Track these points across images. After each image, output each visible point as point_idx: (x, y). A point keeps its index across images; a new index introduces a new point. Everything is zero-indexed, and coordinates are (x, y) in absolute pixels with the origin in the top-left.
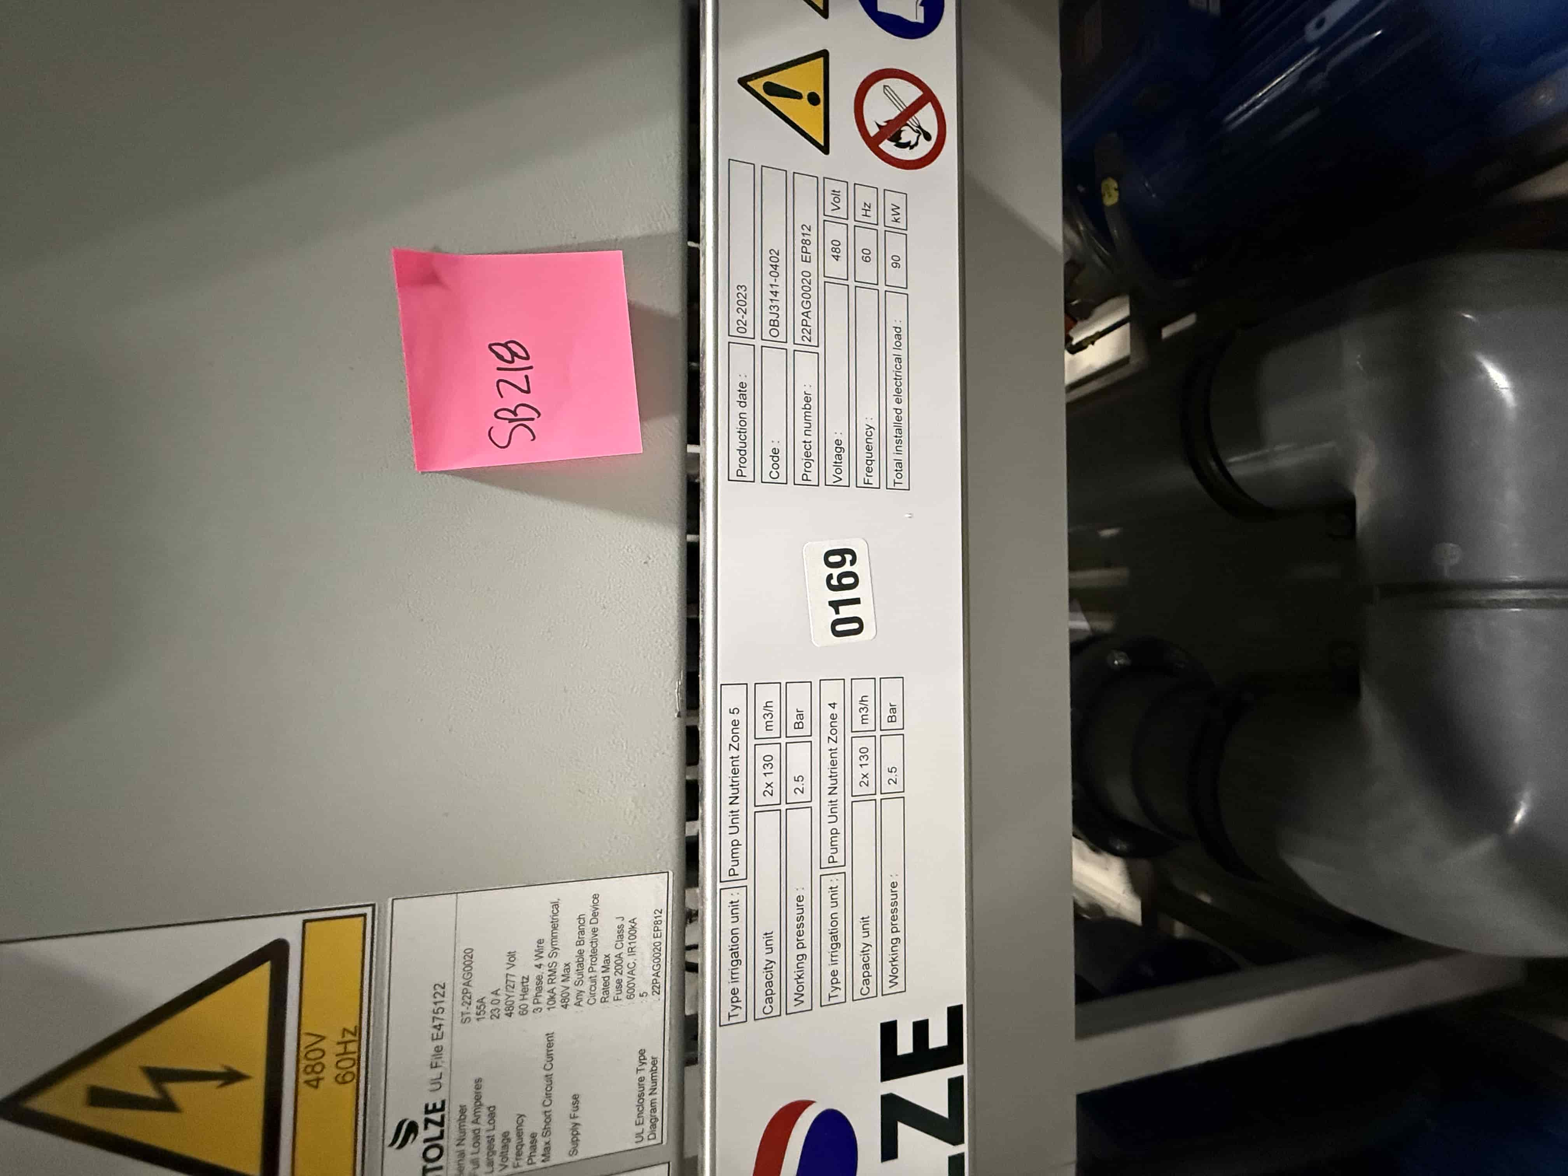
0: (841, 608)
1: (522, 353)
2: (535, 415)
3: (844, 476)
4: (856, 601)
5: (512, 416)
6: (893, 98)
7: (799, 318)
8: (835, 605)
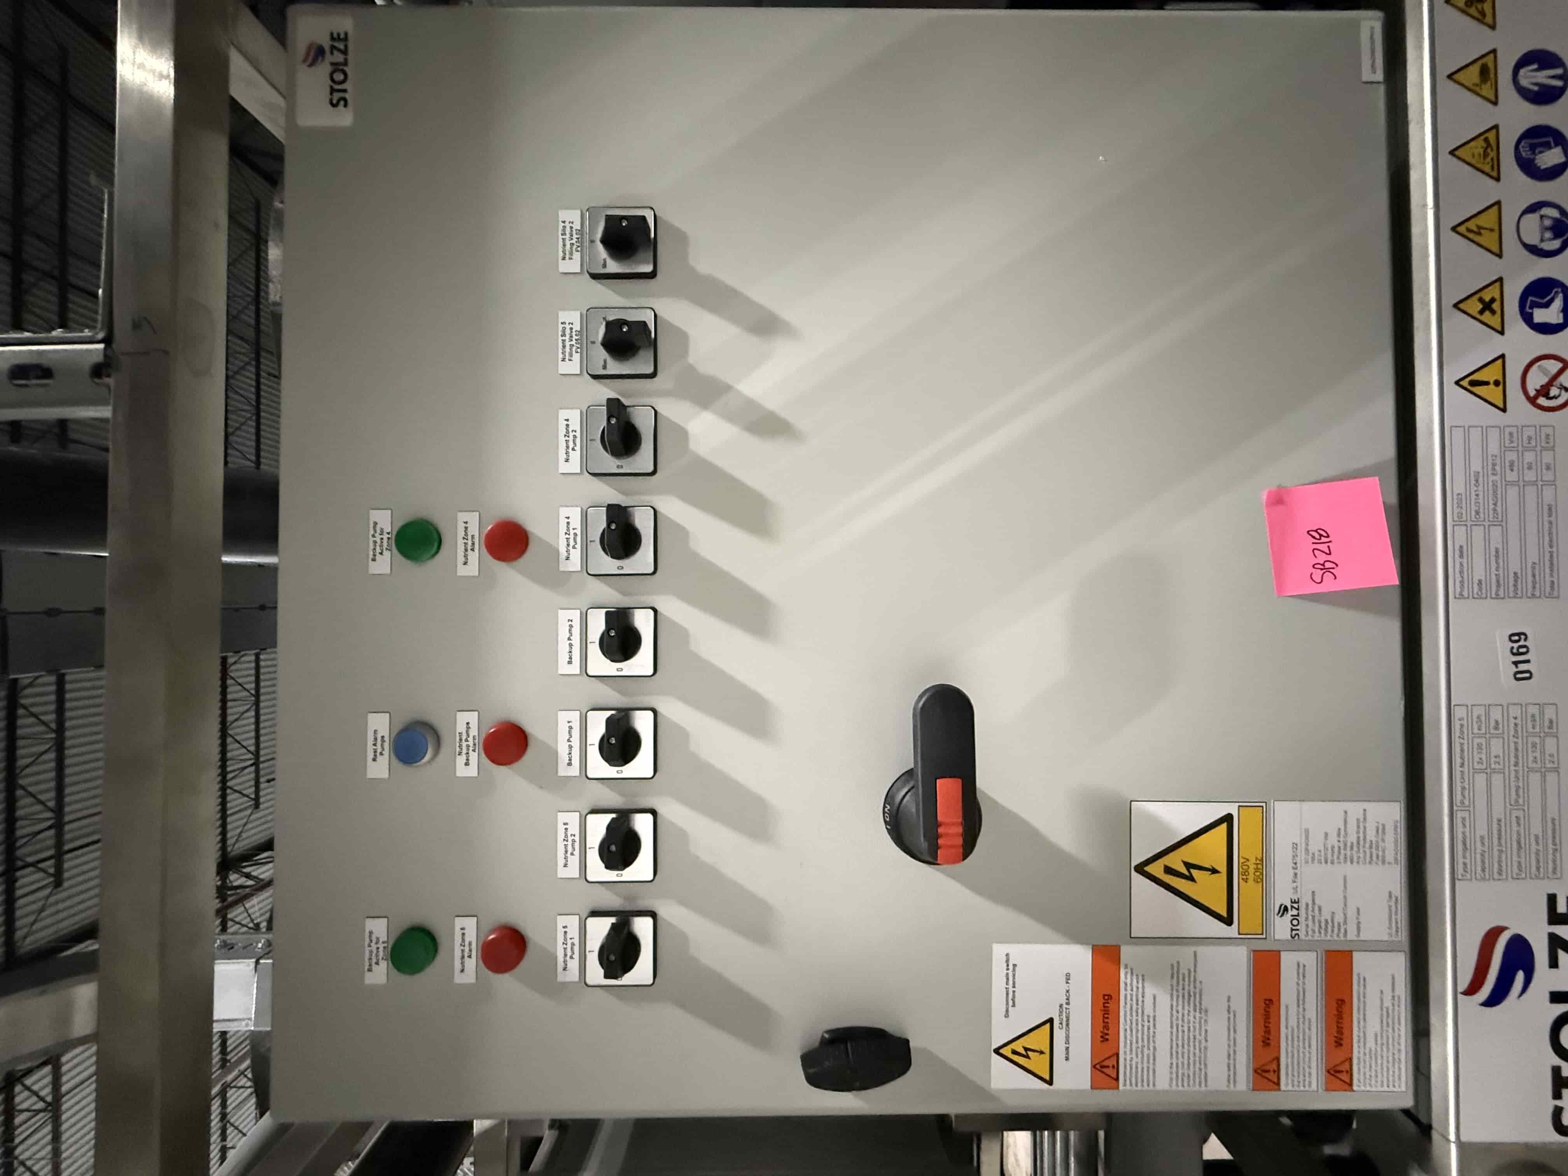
0: (1519, 665)
1: (1325, 534)
2: (1334, 566)
3: (1519, 592)
4: (1528, 661)
5: (1322, 567)
6: (1544, 371)
7: (1492, 506)
8: (1516, 663)
